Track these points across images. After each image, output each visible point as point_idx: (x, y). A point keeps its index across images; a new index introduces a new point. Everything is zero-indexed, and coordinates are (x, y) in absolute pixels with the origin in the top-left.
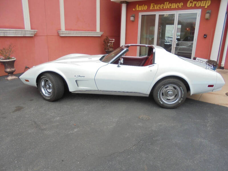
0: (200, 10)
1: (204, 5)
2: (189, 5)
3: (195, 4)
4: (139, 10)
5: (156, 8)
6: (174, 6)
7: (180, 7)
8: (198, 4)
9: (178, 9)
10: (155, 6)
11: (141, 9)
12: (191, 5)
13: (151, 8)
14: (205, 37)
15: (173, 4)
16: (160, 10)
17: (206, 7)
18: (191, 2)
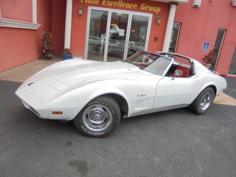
0: (152, 15)
1: (155, 11)
2: (142, 7)
3: (148, 9)
4: (89, 3)
5: (109, 5)
6: (128, 5)
7: (134, 8)
8: (151, 9)
9: (132, 10)
10: (108, 2)
11: (91, 3)
12: (144, 9)
13: (103, 4)
14: (156, 39)
15: (127, 4)
16: (113, 7)
17: (157, 13)
18: (144, 6)
